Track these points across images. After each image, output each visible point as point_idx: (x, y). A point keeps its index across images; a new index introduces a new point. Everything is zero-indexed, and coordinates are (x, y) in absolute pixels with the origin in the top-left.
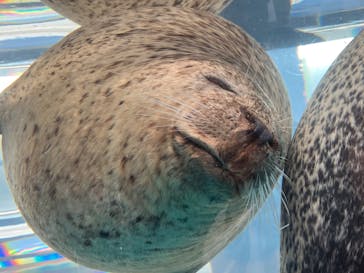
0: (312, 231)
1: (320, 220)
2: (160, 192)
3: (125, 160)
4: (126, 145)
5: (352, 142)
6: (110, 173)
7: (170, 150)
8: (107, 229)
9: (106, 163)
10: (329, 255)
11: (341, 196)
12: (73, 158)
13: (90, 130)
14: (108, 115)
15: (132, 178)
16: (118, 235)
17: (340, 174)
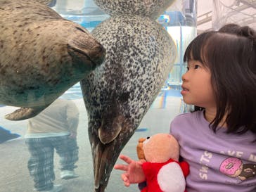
0: (102, 86)
1: (106, 83)
2: (61, 70)
3: (44, 58)
4: (44, 52)
5: (114, 58)
6: (37, 63)
7: (67, 53)
8: (34, 85)
9: (34, 59)
10: (110, 94)
11: (112, 75)
12: (16, 57)
13: (23, 46)
14: (32, 40)
15: (48, 65)
16: (38, 88)
17: (111, 69)
